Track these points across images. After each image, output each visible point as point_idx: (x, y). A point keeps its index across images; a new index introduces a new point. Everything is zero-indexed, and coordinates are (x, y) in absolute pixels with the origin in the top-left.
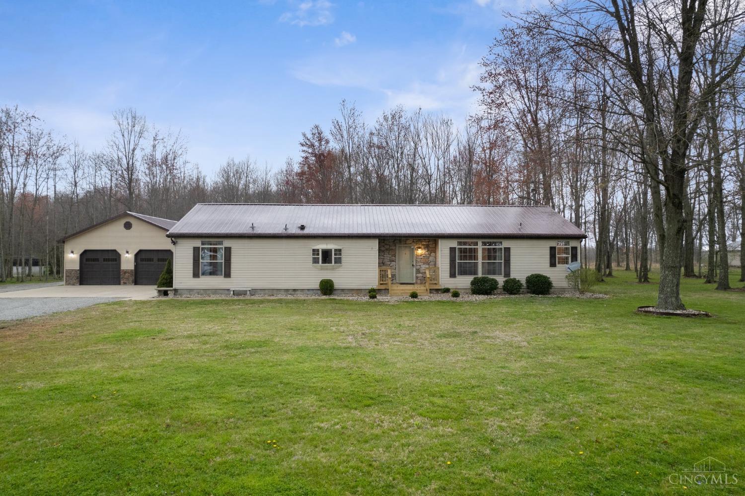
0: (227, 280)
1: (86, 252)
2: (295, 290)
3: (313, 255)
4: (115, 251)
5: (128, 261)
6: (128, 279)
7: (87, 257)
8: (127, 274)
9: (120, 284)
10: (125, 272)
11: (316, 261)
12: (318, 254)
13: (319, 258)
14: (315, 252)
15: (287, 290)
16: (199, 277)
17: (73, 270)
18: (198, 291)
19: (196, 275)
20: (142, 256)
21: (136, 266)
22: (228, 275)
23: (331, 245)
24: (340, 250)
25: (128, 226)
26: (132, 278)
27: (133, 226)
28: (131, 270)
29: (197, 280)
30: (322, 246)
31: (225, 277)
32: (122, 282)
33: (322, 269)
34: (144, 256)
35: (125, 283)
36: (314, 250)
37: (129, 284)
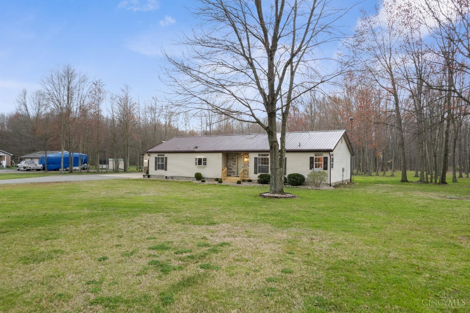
13: (197, 162)
15: (186, 177)
18: (156, 176)
22: (166, 170)
23: (202, 156)
24: (206, 159)
29: (156, 171)
30: (199, 156)
33: (197, 168)
36: (196, 159)
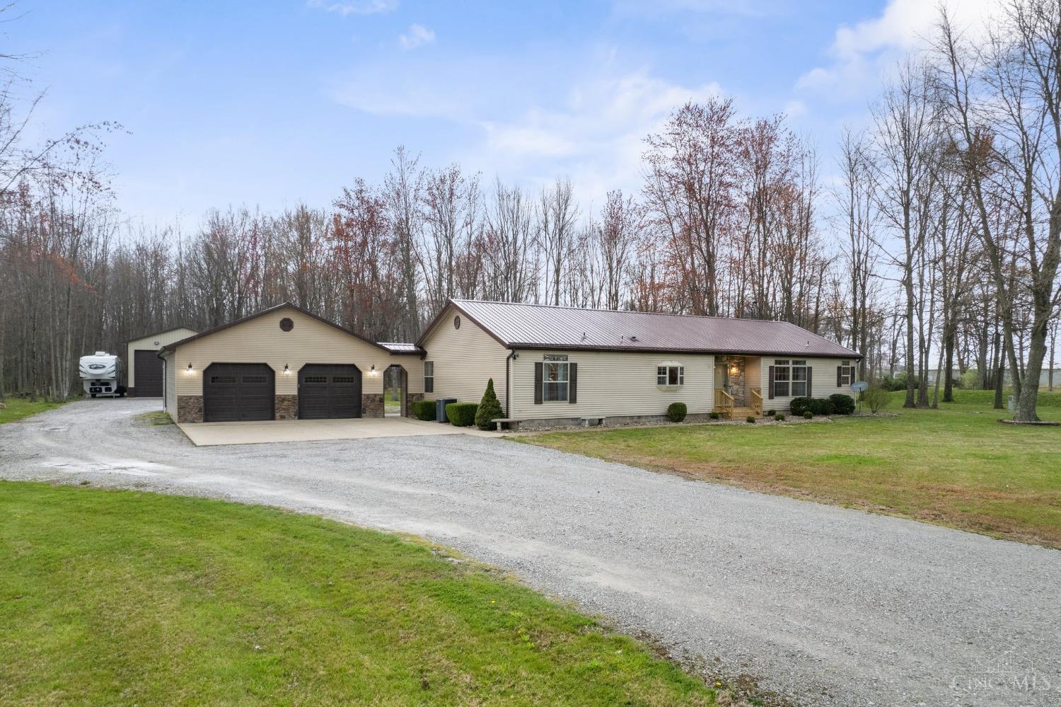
0: (573, 405)
1: (214, 366)
2: (639, 417)
3: (659, 373)
4: (265, 365)
5: (287, 382)
6: (286, 410)
7: (214, 374)
8: (286, 403)
9: (273, 418)
10: (283, 399)
11: (661, 381)
12: (665, 373)
13: (665, 377)
14: (661, 371)
16: (542, 403)
17: (191, 397)
18: (540, 422)
19: (538, 400)
20: (310, 374)
21: (299, 390)
22: (573, 400)
23: (677, 363)
24: (683, 369)
25: (287, 325)
26: (294, 409)
27: (295, 325)
28: (294, 396)
29: (539, 407)
30: (669, 362)
31: (570, 403)
32: (278, 415)
33: (668, 391)
34: (313, 373)
35: (283, 418)
36: (659, 369)
37: (290, 418)
